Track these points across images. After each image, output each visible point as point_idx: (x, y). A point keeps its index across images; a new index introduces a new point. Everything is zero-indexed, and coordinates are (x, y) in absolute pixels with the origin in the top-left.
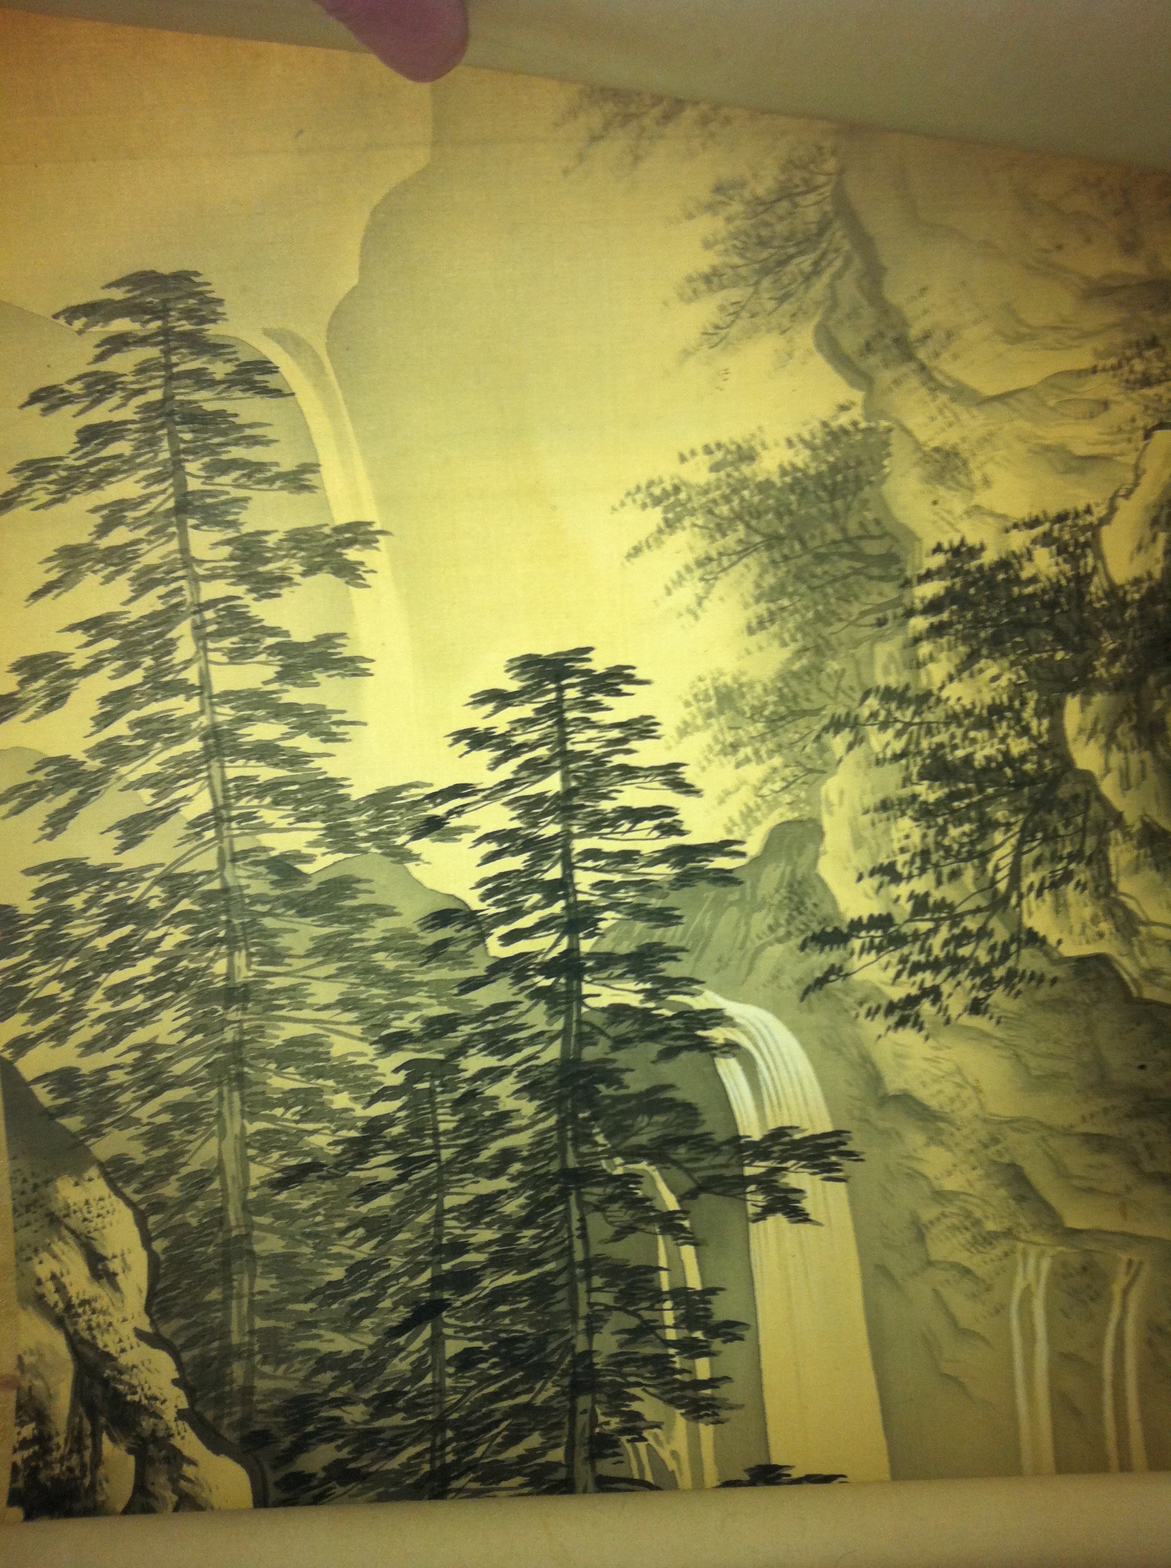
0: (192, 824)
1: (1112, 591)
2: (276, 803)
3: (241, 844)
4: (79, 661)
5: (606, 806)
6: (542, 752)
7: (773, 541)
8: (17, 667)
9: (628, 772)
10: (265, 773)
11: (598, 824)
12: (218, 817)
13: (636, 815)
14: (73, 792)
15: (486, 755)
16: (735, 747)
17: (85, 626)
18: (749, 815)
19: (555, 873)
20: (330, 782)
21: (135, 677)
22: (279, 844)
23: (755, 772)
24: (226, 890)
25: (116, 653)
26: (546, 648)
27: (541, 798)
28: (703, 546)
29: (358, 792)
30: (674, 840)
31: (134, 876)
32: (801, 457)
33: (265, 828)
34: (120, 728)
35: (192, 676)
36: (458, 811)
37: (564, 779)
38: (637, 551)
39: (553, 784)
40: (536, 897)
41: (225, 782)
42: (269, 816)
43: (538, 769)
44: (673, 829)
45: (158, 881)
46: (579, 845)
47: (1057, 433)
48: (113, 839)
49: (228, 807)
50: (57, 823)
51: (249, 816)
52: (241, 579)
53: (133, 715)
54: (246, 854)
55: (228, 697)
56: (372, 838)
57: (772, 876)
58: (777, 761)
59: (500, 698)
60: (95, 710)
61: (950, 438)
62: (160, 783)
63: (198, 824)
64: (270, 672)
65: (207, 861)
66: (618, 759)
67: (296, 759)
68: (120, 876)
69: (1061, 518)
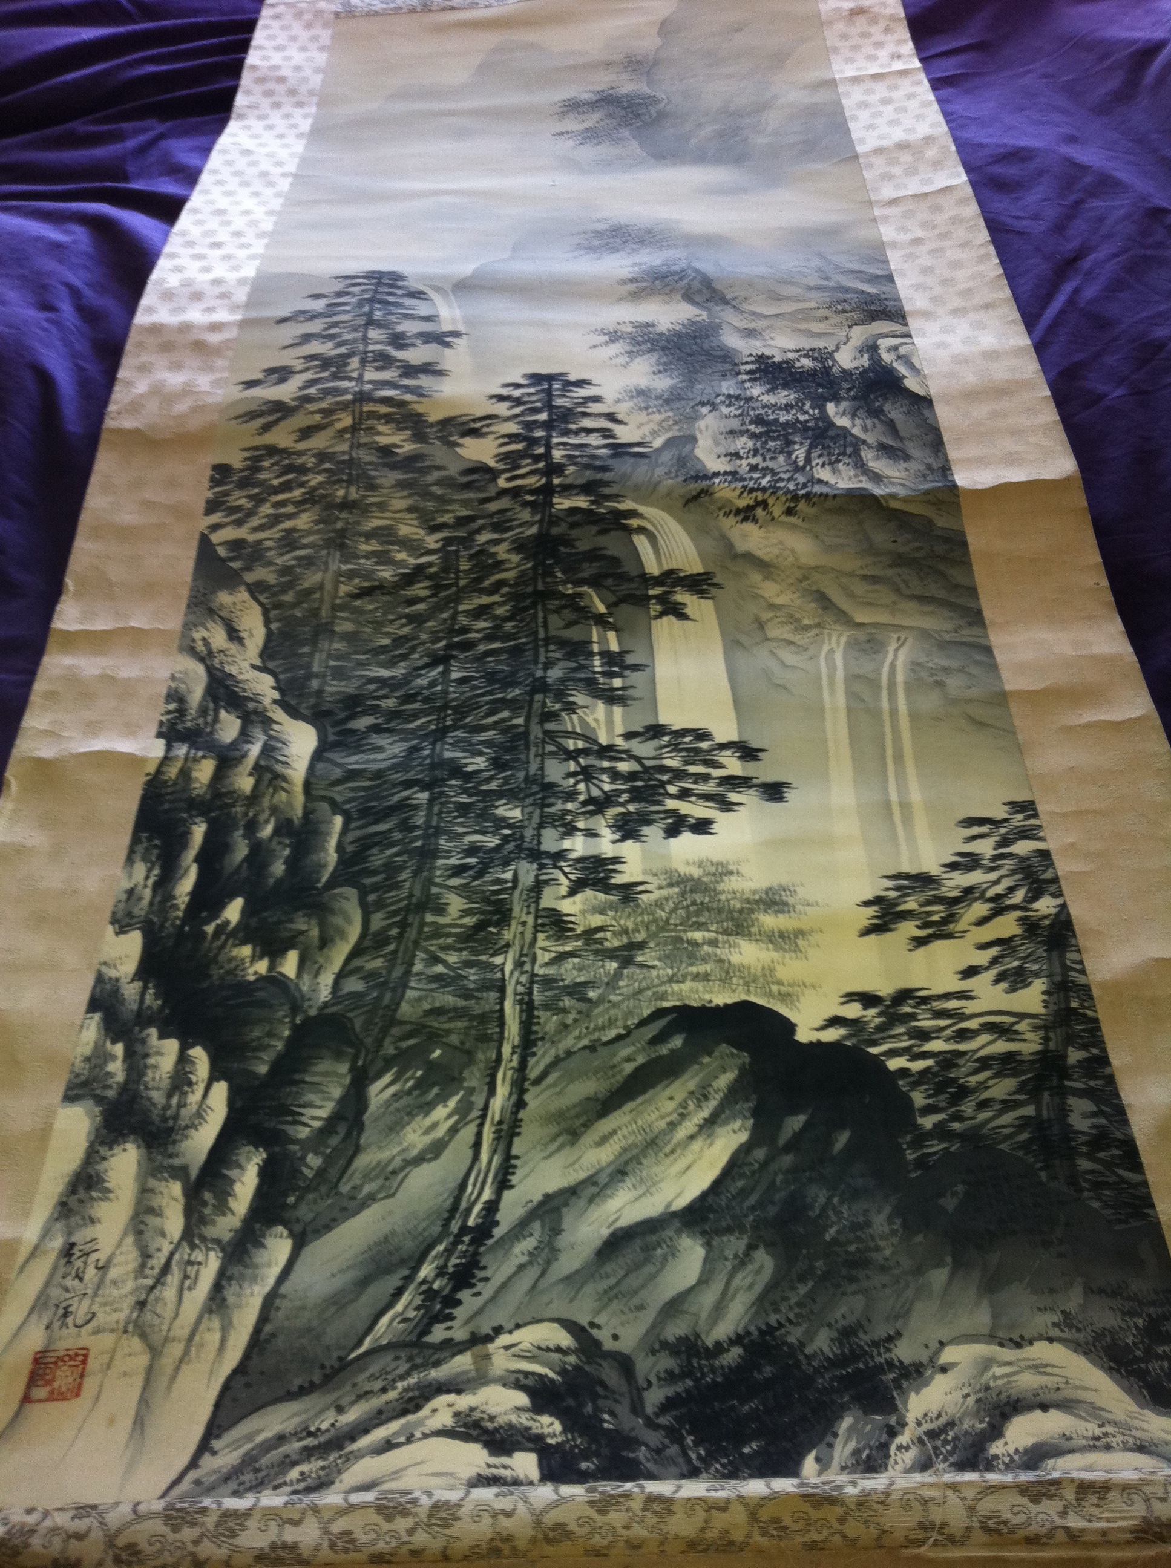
0: (339, 431)
1: (844, 371)
2: (387, 423)
3: (363, 440)
4: (299, 368)
5: (573, 427)
6: (539, 405)
7: (663, 349)
8: (265, 371)
9: (585, 415)
10: (384, 409)
11: (567, 433)
12: (354, 429)
13: (589, 431)
14: (279, 415)
15: (507, 404)
16: (646, 408)
17: (304, 358)
18: (654, 433)
19: (541, 450)
20: (420, 415)
21: (326, 374)
22: (383, 440)
23: (658, 417)
24: (351, 459)
25: (316, 366)
26: (544, 370)
27: (535, 422)
28: (628, 348)
29: (434, 417)
30: (611, 441)
31: (300, 453)
32: (678, 328)
33: (380, 433)
34: (312, 390)
35: (355, 375)
36: (488, 426)
37: (550, 415)
38: (595, 347)
39: (543, 416)
40: (529, 461)
41: (361, 412)
42: (381, 428)
43: (536, 411)
44: (613, 437)
45: (314, 456)
46: (555, 440)
47: (804, 326)
48: (294, 437)
49: (360, 423)
50: (266, 428)
51: (372, 428)
52: (390, 344)
53: (320, 386)
54: (365, 445)
55: (370, 382)
56: (437, 438)
57: (666, 457)
58: (670, 414)
59: (517, 386)
60: (300, 384)
61: (752, 325)
62: (326, 412)
63: (344, 431)
64: (395, 374)
65: (345, 447)
66: (580, 410)
67: (402, 404)
68: (294, 453)
69: (813, 350)
